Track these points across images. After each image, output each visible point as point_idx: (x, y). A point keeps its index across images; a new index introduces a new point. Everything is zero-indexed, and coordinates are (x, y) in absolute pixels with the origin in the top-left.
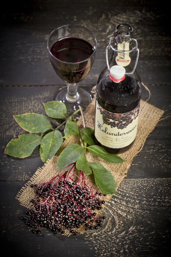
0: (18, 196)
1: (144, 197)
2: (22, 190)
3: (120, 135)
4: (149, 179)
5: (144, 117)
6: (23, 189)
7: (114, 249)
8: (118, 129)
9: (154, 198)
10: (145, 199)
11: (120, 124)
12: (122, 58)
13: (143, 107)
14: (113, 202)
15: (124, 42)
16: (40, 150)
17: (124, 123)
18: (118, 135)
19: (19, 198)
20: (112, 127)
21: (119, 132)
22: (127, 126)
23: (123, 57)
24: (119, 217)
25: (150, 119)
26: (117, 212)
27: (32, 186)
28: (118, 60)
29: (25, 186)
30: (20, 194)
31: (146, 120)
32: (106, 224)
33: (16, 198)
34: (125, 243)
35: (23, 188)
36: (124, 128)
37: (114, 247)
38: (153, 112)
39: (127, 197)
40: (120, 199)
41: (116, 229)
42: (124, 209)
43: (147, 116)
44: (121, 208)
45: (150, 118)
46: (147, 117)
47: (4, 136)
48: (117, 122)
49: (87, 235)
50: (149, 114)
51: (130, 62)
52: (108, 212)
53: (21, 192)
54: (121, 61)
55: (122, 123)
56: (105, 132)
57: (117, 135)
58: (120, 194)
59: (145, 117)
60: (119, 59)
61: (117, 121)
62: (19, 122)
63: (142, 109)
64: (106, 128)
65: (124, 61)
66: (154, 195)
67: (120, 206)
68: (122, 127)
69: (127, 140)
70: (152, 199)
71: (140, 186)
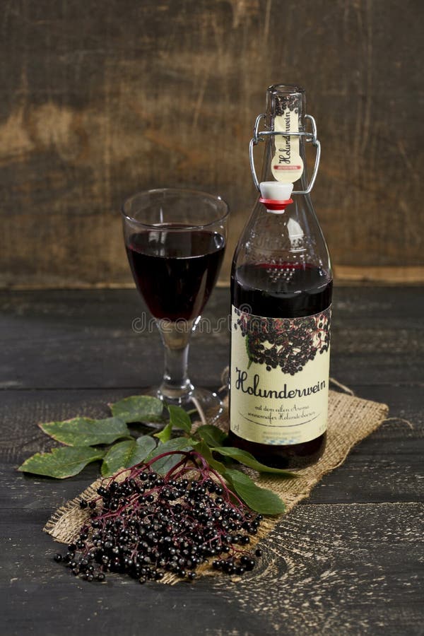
0: (48, 525)
1: (354, 530)
2: (60, 512)
3: (289, 396)
4: (364, 504)
5: (344, 417)
6: (63, 511)
7: (286, 602)
8: (283, 373)
9: (377, 531)
10: (356, 532)
11: (287, 356)
12: (285, 160)
13: (339, 401)
14: (279, 537)
15: (287, 110)
16: (102, 468)
17: (297, 351)
18: (285, 397)
19: (51, 528)
20: (269, 369)
21: (285, 385)
22: (303, 367)
23: (286, 156)
24: (295, 558)
25: (357, 420)
26: (289, 551)
27: (83, 505)
28: (276, 167)
29: (66, 506)
30: (54, 520)
31: (348, 422)
32: (264, 568)
33: (44, 529)
34: (313, 594)
35: (63, 508)
36: (297, 372)
37: (286, 599)
38: (364, 407)
39: (313, 530)
40: (296, 533)
41: (290, 575)
42: (308, 547)
43: (349, 416)
44: (300, 545)
45: (357, 418)
46: (351, 417)
47: (17, 453)
48: (281, 347)
49: (220, 583)
50: (354, 412)
51: (301, 170)
52: (267, 552)
53: (57, 517)
54: (284, 168)
55: (292, 352)
56: (254, 392)
57: (282, 395)
58: (295, 526)
59: (344, 419)
60: (278, 164)
61: (279, 345)
62: (54, 433)
63: (338, 404)
64: (256, 376)
65: (289, 168)
66: (376, 527)
67: (298, 543)
68: (291, 369)
69: (305, 419)
70: (374, 532)
71: (342, 515)
